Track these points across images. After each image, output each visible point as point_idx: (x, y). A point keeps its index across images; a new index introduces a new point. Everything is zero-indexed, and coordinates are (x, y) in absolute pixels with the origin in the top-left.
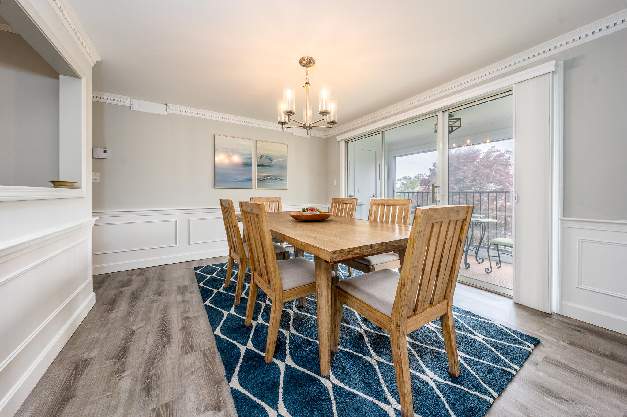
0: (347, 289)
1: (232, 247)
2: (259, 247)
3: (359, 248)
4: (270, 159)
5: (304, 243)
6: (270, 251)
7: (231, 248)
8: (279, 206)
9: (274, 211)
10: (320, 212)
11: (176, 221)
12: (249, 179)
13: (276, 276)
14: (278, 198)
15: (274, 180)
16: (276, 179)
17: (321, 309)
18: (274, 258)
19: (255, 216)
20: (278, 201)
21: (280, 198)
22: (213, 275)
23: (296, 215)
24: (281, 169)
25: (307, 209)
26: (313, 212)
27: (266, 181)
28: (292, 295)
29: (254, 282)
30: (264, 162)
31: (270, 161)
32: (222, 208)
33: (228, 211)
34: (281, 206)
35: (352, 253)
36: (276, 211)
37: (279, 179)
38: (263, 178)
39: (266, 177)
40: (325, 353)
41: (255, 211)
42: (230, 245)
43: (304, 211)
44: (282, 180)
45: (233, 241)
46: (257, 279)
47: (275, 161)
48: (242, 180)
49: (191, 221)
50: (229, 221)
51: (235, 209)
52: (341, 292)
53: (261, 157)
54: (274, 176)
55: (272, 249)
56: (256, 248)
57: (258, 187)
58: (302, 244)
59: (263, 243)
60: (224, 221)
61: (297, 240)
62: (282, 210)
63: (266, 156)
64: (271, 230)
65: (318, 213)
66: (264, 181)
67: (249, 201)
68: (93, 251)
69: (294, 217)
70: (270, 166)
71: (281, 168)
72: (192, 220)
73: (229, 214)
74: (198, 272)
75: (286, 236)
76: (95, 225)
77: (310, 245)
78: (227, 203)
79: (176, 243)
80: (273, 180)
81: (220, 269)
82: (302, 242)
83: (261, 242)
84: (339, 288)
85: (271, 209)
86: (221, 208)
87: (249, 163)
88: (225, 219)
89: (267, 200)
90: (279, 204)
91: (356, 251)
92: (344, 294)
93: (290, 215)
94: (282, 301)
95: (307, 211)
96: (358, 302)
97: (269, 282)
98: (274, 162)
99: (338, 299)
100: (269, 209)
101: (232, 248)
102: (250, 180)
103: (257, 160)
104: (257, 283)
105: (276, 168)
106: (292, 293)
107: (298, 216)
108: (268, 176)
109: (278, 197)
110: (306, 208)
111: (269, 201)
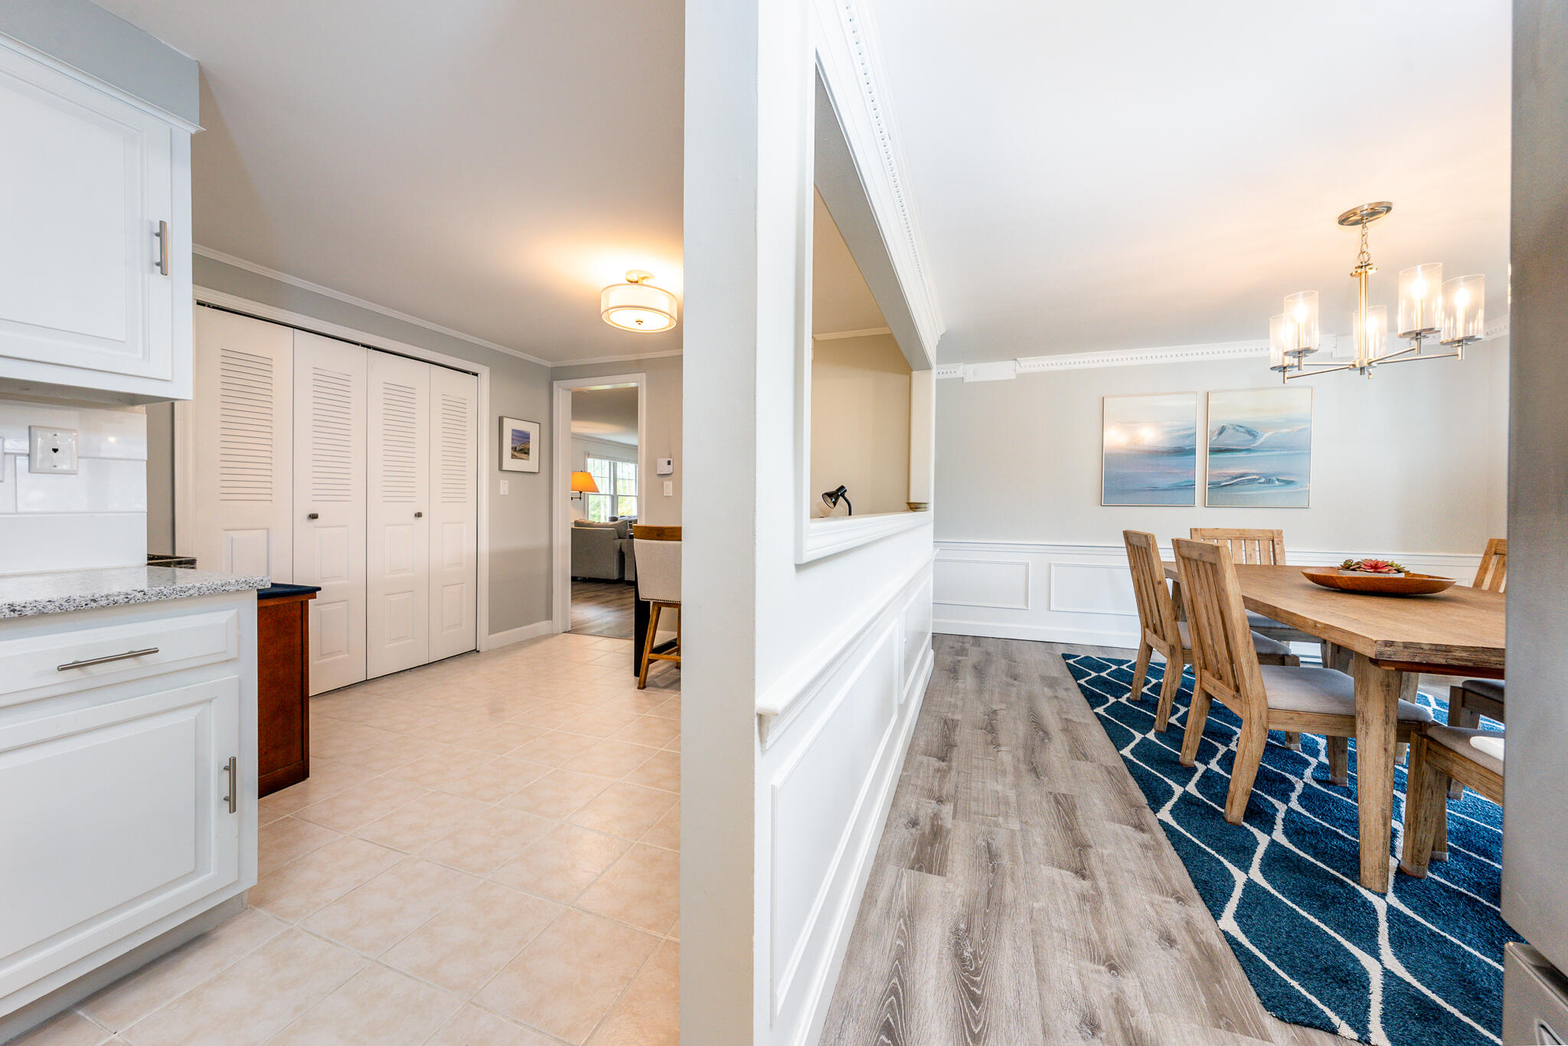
0: (1454, 744)
1: (1151, 624)
2: (1216, 622)
3: (1473, 650)
4: (1250, 432)
5: (1320, 623)
6: (1240, 629)
7: (1146, 625)
8: (1277, 551)
9: (1259, 563)
10: (1407, 573)
11: (1027, 565)
12: (1186, 484)
13: (1252, 676)
14: (1272, 532)
15: (1263, 483)
16: (1269, 481)
17: (1365, 758)
18: (1249, 642)
19: (1208, 566)
20: (1274, 540)
21: (1280, 533)
22: (1101, 674)
23: (1320, 576)
24: (1286, 455)
25: (1358, 563)
26: (1379, 572)
27: (1236, 487)
28: (1290, 721)
29: (1202, 689)
30: (1227, 441)
31: (1250, 437)
32: (1127, 548)
33: (1144, 555)
34: (1283, 552)
35: (1447, 655)
36: (1265, 562)
37: (1278, 480)
38: (1226, 481)
39: (1236, 478)
40: (1375, 847)
41: (1209, 558)
42: (1144, 620)
43: (1347, 566)
44: (1289, 483)
45: (1151, 611)
46: (1211, 684)
47: (1266, 435)
48: (1166, 487)
49: (1053, 567)
50: (1143, 573)
51: (1159, 550)
52: (1433, 747)
53: (1222, 430)
54: (1261, 475)
55: (1244, 624)
56: (1210, 625)
57: (1211, 503)
58: (1315, 626)
59: (1225, 614)
60: (1132, 573)
61: (1305, 618)
62: (1285, 562)
63: (1238, 427)
64: (1244, 597)
65: (1402, 575)
66: (1229, 487)
67: (1187, 537)
68: (934, 597)
69: (1313, 578)
70: (1248, 450)
71: (1286, 452)
72: (1056, 565)
73: (1146, 559)
74: (1071, 661)
75: (1280, 609)
76: (936, 560)
77: (1333, 628)
78: (1144, 539)
79: (1027, 605)
80: (1260, 483)
81: (1114, 667)
82: (1315, 622)
83: (1222, 613)
84: (1432, 739)
85: (1249, 556)
86: (1124, 546)
87: (1188, 448)
88: (1133, 568)
89: (1238, 536)
90: (1276, 546)
91: (1458, 654)
92: (1442, 752)
93: (1303, 573)
94: (1265, 725)
95: (1359, 567)
96: (1483, 772)
97: (1237, 690)
98: (1262, 440)
99: (1426, 761)
100: (1244, 557)
101: (1148, 627)
102: (1191, 486)
103: (1210, 439)
104: (1210, 691)
105: (1270, 453)
106: (1292, 719)
107: (1325, 577)
108: (1242, 476)
109: (1275, 527)
110: (1355, 561)
111: (1243, 536)
